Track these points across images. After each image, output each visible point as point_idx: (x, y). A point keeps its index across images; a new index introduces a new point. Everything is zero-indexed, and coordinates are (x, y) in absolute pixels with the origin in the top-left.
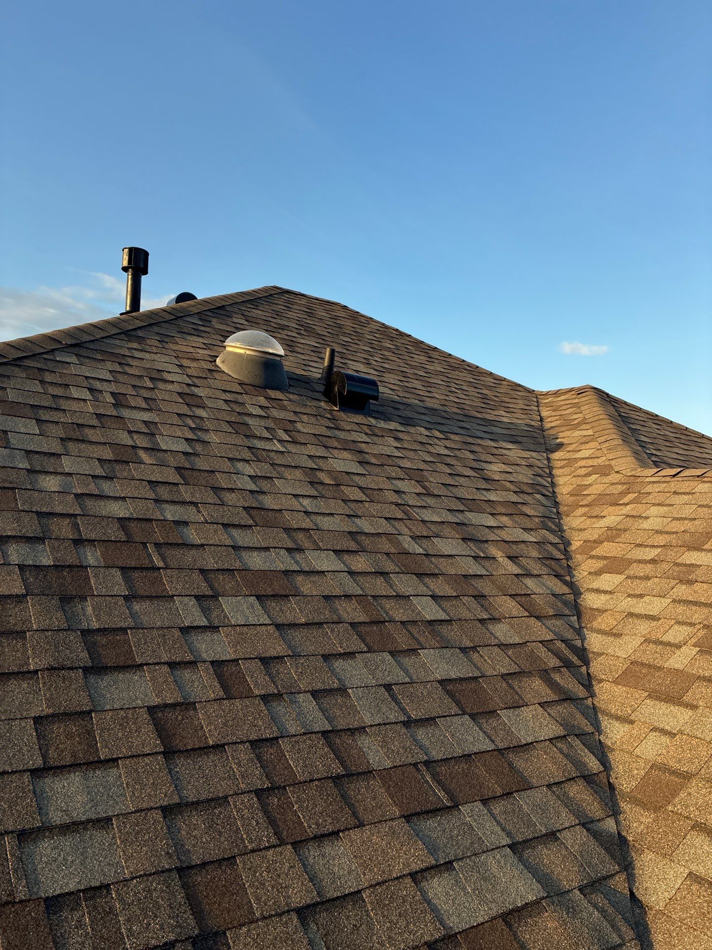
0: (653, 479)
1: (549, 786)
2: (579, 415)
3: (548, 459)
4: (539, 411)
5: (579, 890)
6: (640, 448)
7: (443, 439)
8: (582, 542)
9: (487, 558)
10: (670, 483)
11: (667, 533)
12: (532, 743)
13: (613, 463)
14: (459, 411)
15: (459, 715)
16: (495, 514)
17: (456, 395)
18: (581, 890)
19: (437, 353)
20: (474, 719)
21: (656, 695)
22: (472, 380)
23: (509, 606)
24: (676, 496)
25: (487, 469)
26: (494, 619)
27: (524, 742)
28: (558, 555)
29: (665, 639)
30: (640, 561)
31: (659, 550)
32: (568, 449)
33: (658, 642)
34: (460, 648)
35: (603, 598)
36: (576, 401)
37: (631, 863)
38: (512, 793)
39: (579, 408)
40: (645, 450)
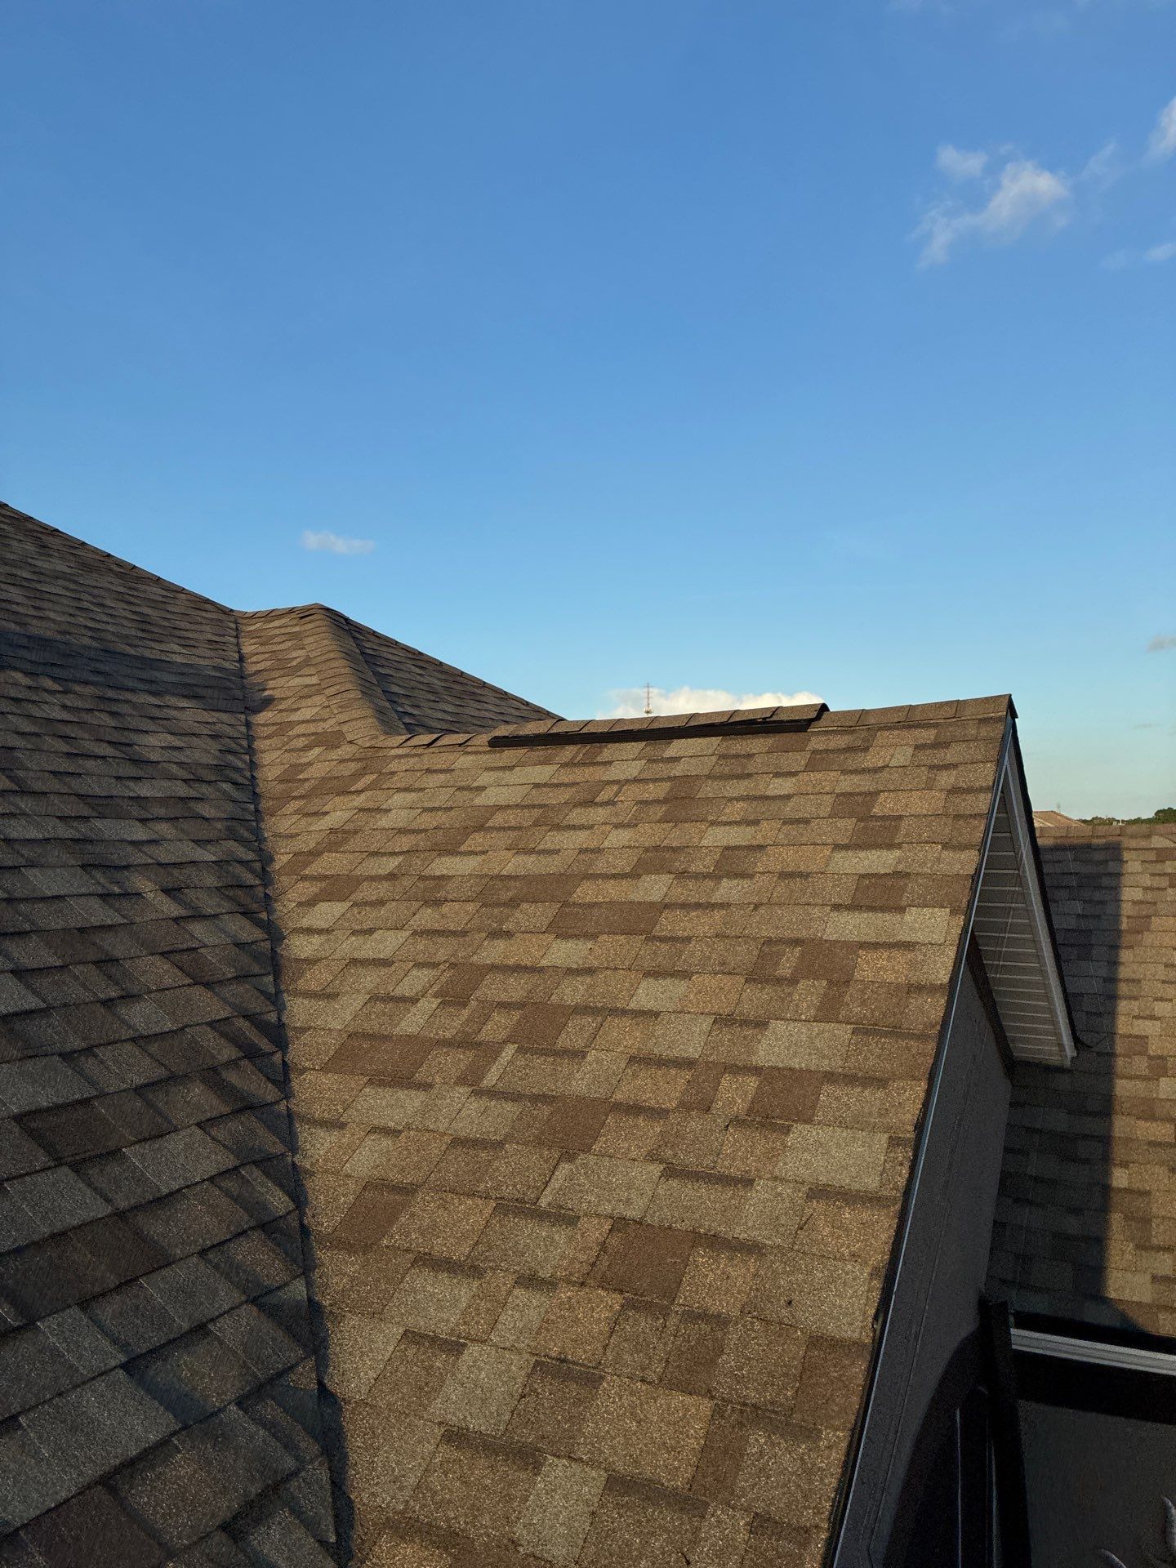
0: (400, 751)
1: (203, 1253)
2: (301, 652)
3: (248, 724)
4: (238, 644)
5: (236, 1404)
6: (387, 705)
7: (59, 692)
8: (291, 855)
9: (125, 895)
10: (422, 757)
11: (413, 831)
12: (179, 1190)
13: (345, 728)
14: (95, 644)
15: (49, 1168)
16: (147, 819)
17: (91, 615)
18: (239, 1404)
19: (58, 541)
20: (77, 1172)
21: (379, 1080)
22: (121, 589)
23: (161, 972)
24: (430, 776)
25: (139, 743)
26: (129, 997)
27: (165, 1191)
28: (249, 879)
29: (398, 992)
30: (372, 879)
31: (401, 858)
32: (280, 707)
33: (389, 999)
34: (60, 1055)
35: (316, 940)
36: (297, 629)
37: (325, 1340)
38: (136, 1279)
39: (301, 640)
40: (395, 706)
